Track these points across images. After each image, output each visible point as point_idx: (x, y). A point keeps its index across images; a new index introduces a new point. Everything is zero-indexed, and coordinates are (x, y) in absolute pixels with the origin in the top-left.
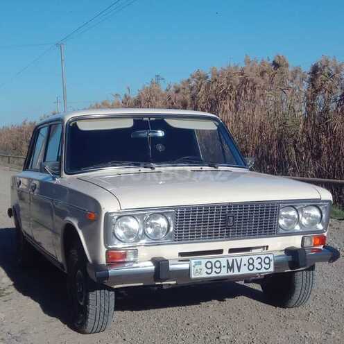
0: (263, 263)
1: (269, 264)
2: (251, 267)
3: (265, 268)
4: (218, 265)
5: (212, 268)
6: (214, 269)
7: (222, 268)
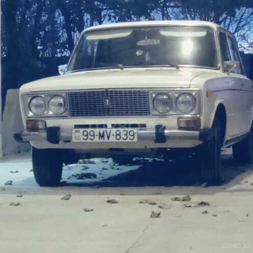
0: (128, 134)
1: (133, 135)
2: (118, 137)
3: (130, 138)
4: (92, 134)
5: (87, 136)
6: (89, 137)
7: (96, 136)
